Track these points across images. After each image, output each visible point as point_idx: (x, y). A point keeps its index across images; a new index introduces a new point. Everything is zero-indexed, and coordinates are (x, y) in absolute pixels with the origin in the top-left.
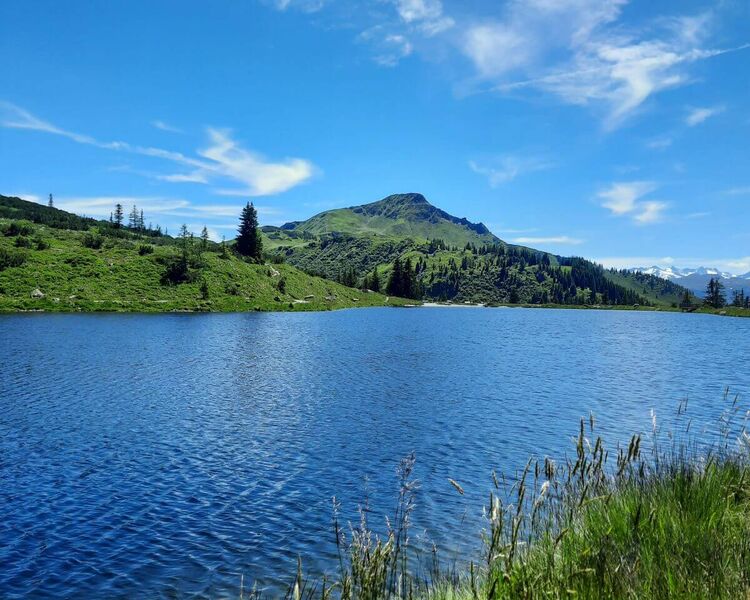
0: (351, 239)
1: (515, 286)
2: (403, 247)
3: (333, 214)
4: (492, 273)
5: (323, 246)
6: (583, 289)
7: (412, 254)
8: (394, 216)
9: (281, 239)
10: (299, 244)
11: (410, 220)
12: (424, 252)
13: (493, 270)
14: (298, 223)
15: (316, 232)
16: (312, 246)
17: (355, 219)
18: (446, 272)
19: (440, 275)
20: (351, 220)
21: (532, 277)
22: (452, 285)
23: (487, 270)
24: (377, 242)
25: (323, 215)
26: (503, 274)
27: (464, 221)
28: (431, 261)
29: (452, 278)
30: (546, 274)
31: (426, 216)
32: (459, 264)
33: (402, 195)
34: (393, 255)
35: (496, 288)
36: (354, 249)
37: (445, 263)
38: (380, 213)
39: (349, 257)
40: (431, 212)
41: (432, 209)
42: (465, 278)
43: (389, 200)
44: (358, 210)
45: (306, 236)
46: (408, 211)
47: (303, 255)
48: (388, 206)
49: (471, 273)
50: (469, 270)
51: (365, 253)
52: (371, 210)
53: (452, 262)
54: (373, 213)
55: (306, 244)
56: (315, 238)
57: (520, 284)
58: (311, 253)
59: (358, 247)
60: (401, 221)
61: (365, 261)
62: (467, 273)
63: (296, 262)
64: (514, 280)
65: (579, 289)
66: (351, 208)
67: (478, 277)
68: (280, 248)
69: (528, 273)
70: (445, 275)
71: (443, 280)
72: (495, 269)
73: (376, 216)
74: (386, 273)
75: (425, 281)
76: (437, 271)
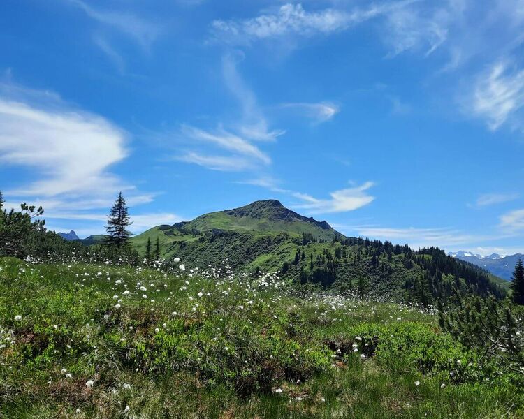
0: (235, 234)
1: (387, 273)
2: (280, 240)
3: (212, 216)
4: (364, 262)
5: (212, 240)
6: (446, 275)
7: (289, 245)
8: (258, 216)
9: (175, 235)
10: (190, 239)
11: (270, 219)
12: (299, 244)
13: (364, 259)
14: (185, 223)
15: (200, 229)
16: (202, 240)
17: (228, 219)
18: (323, 262)
19: (319, 264)
20: (226, 220)
21: (401, 265)
22: (330, 273)
23: (359, 258)
24: (257, 236)
25: (204, 217)
26: (374, 262)
27: (311, 220)
28: (307, 251)
29: (330, 265)
30: (413, 262)
31: (283, 216)
32: (333, 253)
33: (264, 201)
34: (272, 246)
35: (369, 275)
36: (238, 242)
37: (320, 252)
38: (247, 215)
39: (234, 248)
40: (287, 213)
41: (287, 211)
42: (341, 266)
43: (253, 205)
44: (231, 213)
45: (195, 233)
46: (269, 213)
47: (194, 248)
48: (253, 210)
49: (345, 262)
50: (342, 259)
51: (247, 245)
52: (240, 212)
53: (325, 252)
54: (242, 215)
55: (197, 239)
56: (201, 234)
57: (391, 271)
58: (201, 245)
59: (241, 240)
60: (264, 220)
61: (248, 252)
62: (341, 261)
63: (189, 254)
64: (385, 267)
65: (443, 275)
66: (225, 211)
67: (351, 265)
68: (175, 243)
69: (396, 261)
70: (323, 264)
71: (322, 268)
72: (367, 258)
73: (244, 217)
74: (268, 262)
75: (305, 269)
76: (315, 260)
